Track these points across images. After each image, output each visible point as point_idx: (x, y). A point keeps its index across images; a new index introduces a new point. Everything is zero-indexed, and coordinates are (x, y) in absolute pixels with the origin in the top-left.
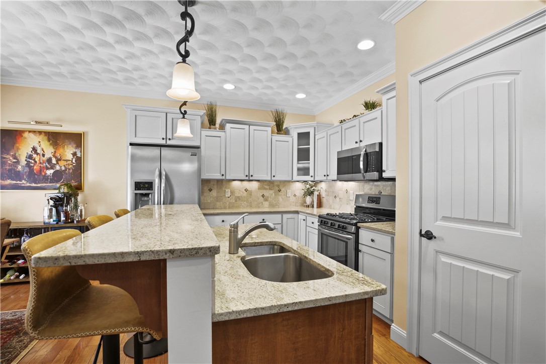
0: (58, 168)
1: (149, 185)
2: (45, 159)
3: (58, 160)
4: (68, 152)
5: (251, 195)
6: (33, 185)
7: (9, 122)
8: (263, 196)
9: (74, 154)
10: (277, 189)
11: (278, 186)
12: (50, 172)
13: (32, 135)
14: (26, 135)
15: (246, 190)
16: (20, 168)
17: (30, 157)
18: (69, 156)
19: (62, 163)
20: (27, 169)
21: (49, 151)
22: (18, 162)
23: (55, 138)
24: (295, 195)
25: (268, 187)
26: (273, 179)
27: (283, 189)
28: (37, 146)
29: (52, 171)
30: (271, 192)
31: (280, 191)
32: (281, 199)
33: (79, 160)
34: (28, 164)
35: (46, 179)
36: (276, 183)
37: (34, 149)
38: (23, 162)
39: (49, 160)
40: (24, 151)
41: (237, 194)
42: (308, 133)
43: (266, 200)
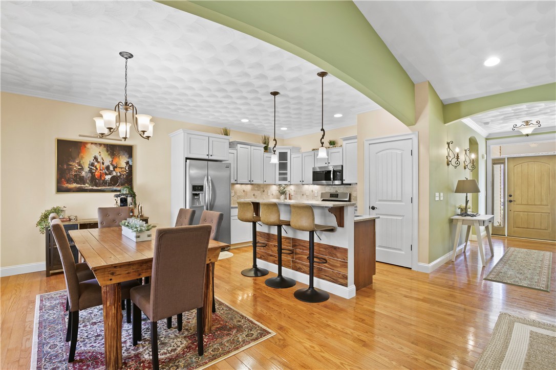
0: (114, 174)
1: (201, 188)
2: (104, 166)
3: (115, 168)
4: (122, 161)
5: (246, 194)
6: (95, 188)
7: (80, 136)
8: (254, 195)
9: (127, 163)
10: (262, 190)
11: (263, 188)
12: (108, 177)
13: (93, 146)
14: (89, 146)
15: (244, 191)
16: (83, 174)
17: (92, 165)
18: (124, 165)
19: (118, 170)
20: (90, 175)
22: (82, 169)
23: (113, 150)
24: (272, 194)
25: (256, 189)
26: (265, 183)
27: (266, 190)
28: (98, 155)
29: (110, 177)
30: (259, 192)
31: (264, 191)
32: (264, 197)
33: (131, 167)
34: (90, 171)
35: (105, 183)
36: (261, 186)
37: (96, 158)
38: (87, 169)
39: (108, 168)
41: (238, 194)
42: (287, 153)
43: (256, 198)
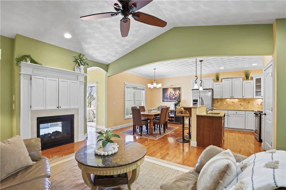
0: (175, 96)
1: (197, 101)
2: (173, 94)
3: (175, 94)
4: (177, 92)
5: (235, 104)
6: (170, 101)
7: (166, 86)
8: (240, 104)
9: (179, 93)
11: (248, 101)
12: (174, 98)
13: (170, 89)
14: (169, 89)
15: (233, 102)
16: (168, 97)
17: (170, 94)
18: (178, 93)
20: (169, 97)
21: (173, 92)
22: (167, 95)
23: (175, 89)
24: (257, 104)
25: (242, 101)
27: (251, 102)
28: (171, 91)
29: (174, 97)
30: (245, 103)
31: (249, 103)
32: (250, 106)
33: (180, 94)
34: (169, 96)
35: (173, 99)
37: (171, 92)
38: (169, 95)
39: (174, 95)
40: (168, 93)
41: (228, 104)
42: (260, 79)
43: (242, 106)
